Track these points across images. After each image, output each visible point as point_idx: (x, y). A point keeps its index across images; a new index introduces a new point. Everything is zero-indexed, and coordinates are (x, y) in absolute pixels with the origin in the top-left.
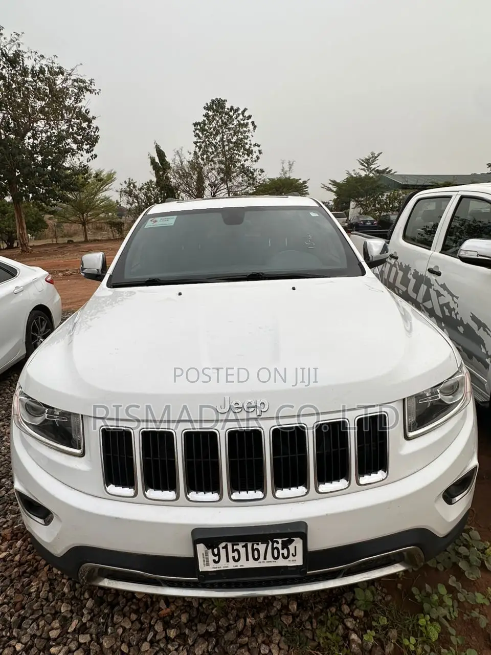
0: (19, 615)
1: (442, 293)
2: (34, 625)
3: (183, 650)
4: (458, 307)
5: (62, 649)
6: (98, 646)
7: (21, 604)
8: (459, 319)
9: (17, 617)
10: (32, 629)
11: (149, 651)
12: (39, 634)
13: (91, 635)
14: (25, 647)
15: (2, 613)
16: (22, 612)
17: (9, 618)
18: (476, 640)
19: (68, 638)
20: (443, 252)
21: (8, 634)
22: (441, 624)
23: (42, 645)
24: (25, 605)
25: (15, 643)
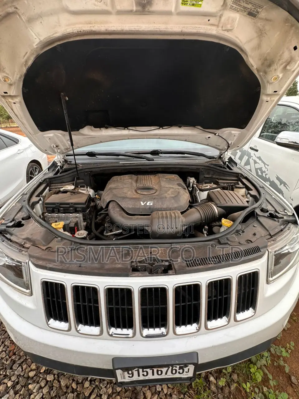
0: (12, 360)
1: (257, 162)
2: (20, 368)
3: (109, 387)
4: (267, 170)
5: (35, 386)
6: (58, 383)
7: (13, 352)
8: (268, 178)
9: (10, 362)
10: (18, 371)
11: (89, 388)
12: (22, 375)
13: (54, 375)
14: (14, 383)
15: (1, 358)
16: (14, 358)
17: (5, 362)
18: (282, 379)
19: (40, 377)
20: (260, 137)
21: (4, 373)
22: (263, 371)
23: (23, 383)
24: (16, 352)
25: (7, 381)
